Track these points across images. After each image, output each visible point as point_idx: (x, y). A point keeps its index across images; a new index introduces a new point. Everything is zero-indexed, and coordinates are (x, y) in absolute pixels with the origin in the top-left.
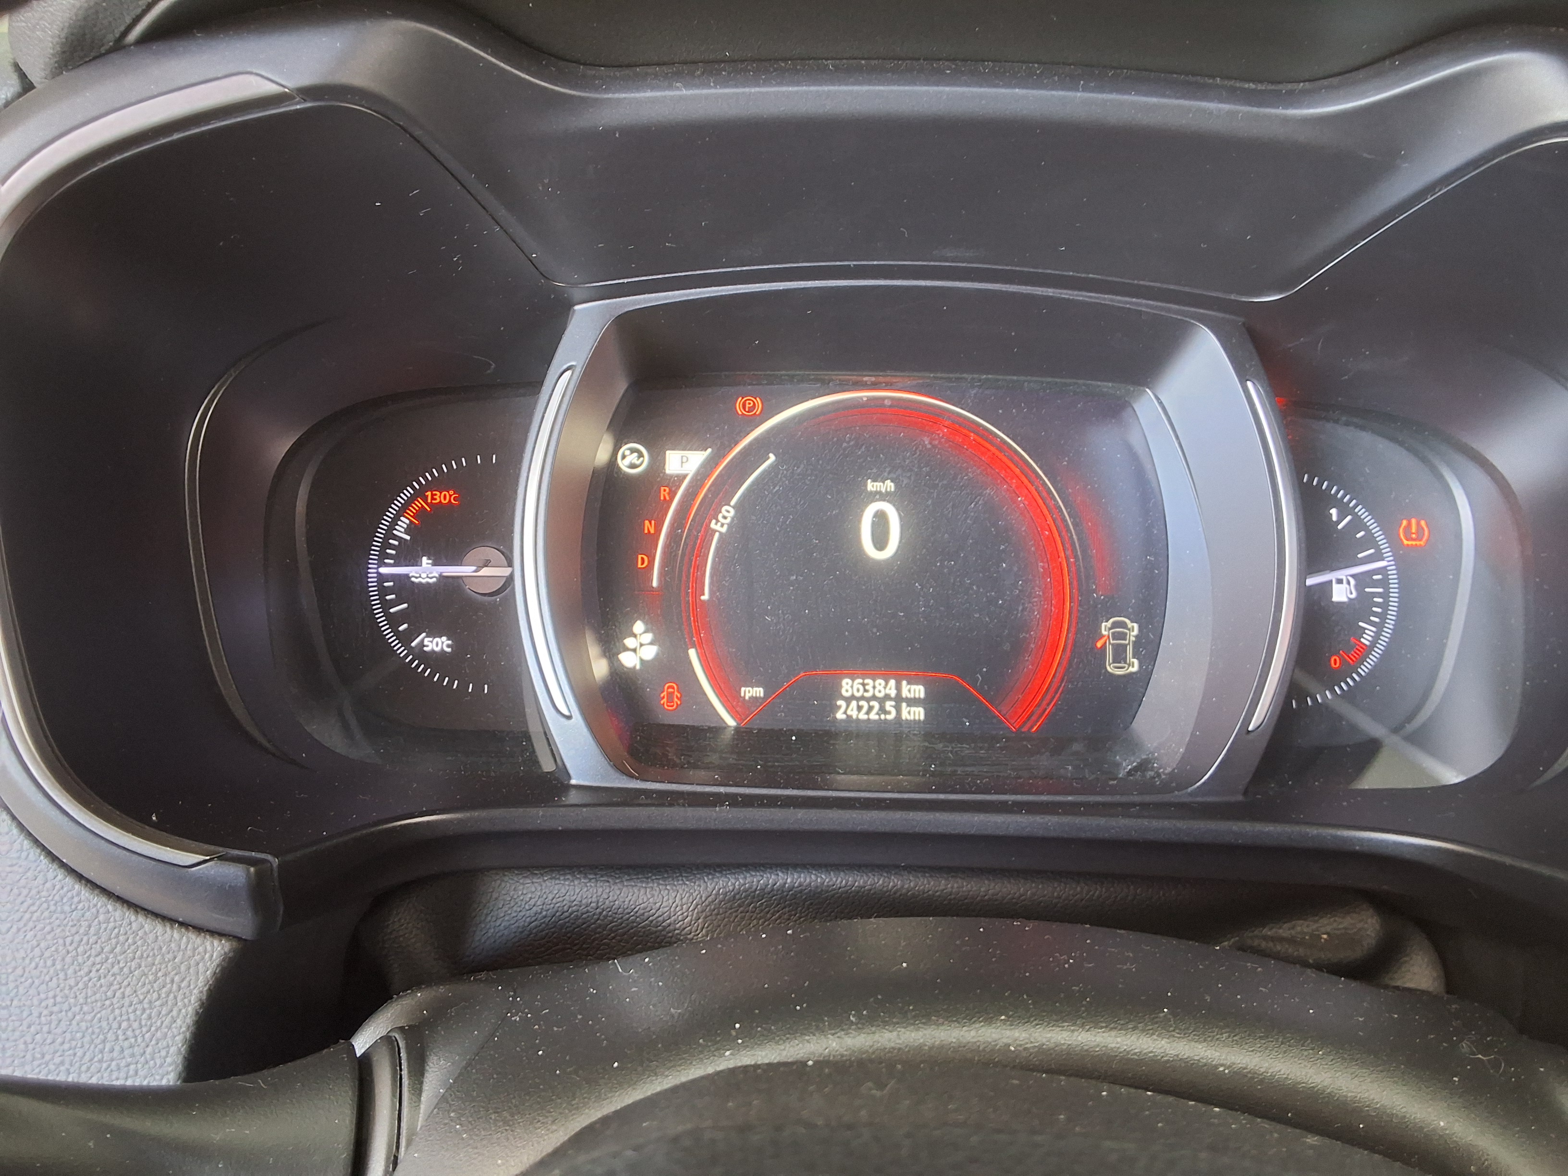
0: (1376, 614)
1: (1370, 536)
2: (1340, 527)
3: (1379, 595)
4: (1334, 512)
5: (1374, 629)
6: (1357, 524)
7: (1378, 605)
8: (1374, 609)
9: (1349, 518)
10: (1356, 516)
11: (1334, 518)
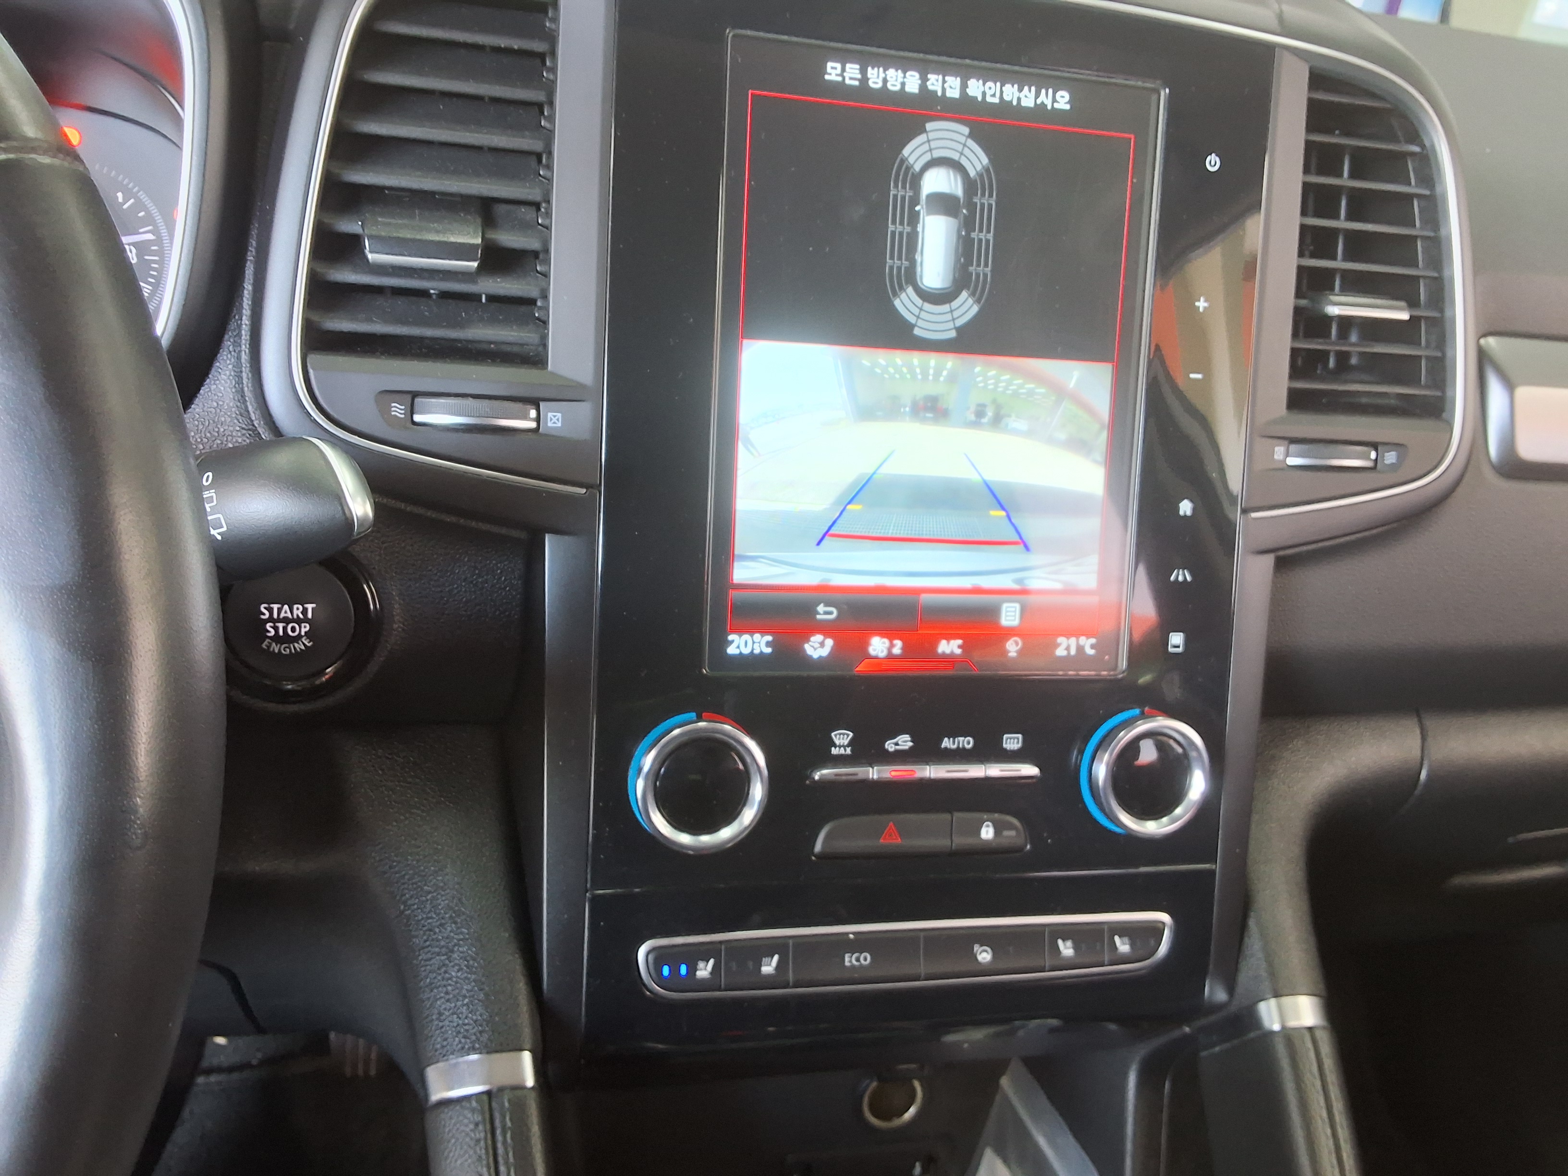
0: (153, 276)
1: (149, 214)
2: (125, 207)
3: (154, 262)
4: (120, 195)
5: (150, 288)
6: (139, 205)
7: (154, 269)
8: (152, 273)
9: (132, 201)
10: (138, 200)
11: (120, 200)
